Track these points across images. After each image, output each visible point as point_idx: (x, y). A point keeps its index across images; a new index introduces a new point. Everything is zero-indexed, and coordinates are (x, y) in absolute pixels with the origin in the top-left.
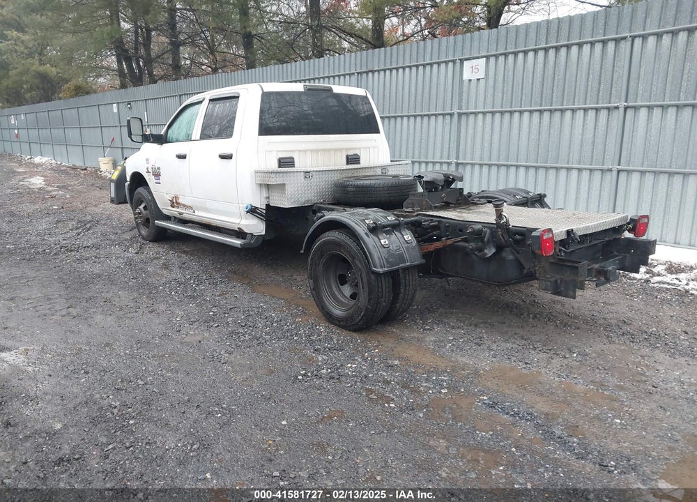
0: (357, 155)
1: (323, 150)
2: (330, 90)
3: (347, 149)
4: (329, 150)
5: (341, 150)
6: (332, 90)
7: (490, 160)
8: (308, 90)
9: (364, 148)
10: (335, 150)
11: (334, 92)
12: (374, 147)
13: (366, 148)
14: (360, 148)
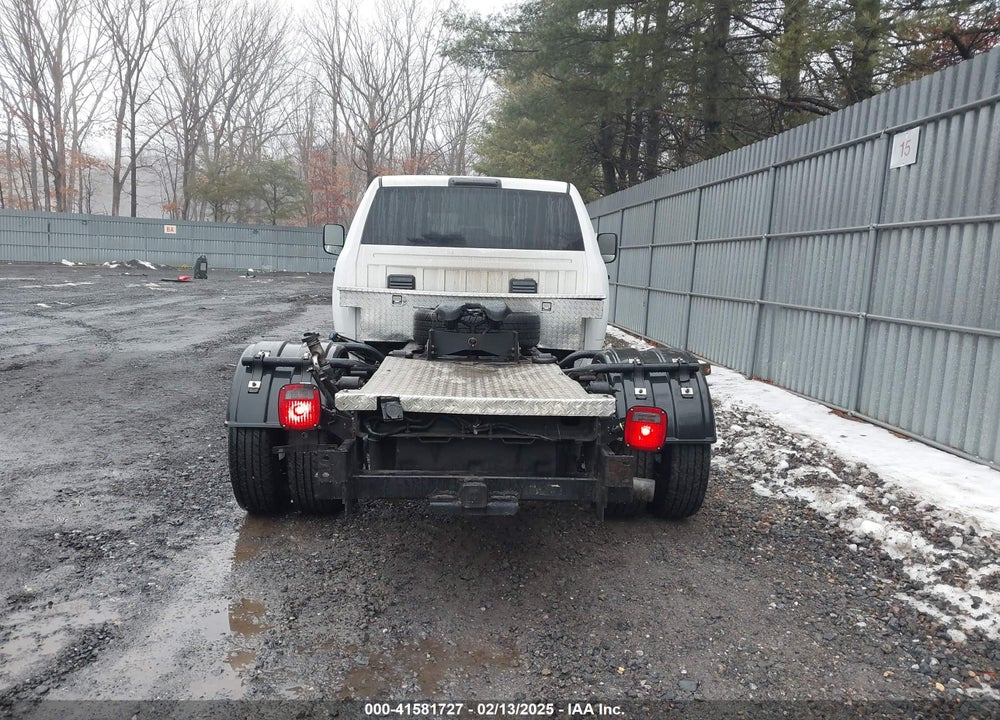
0: (532, 280)
1: (467, 270)
2: (497, 185)
3: (511, 271)
4: (478, 270)
5: (501, 271)
6: (500, 185)
7: (912, 315)
8: (455, 185)
9: (547, 271)
10: (490, 271)
11: (503, 187)
12: (567, 271)
13: (552, 271)
14: (538, 271)
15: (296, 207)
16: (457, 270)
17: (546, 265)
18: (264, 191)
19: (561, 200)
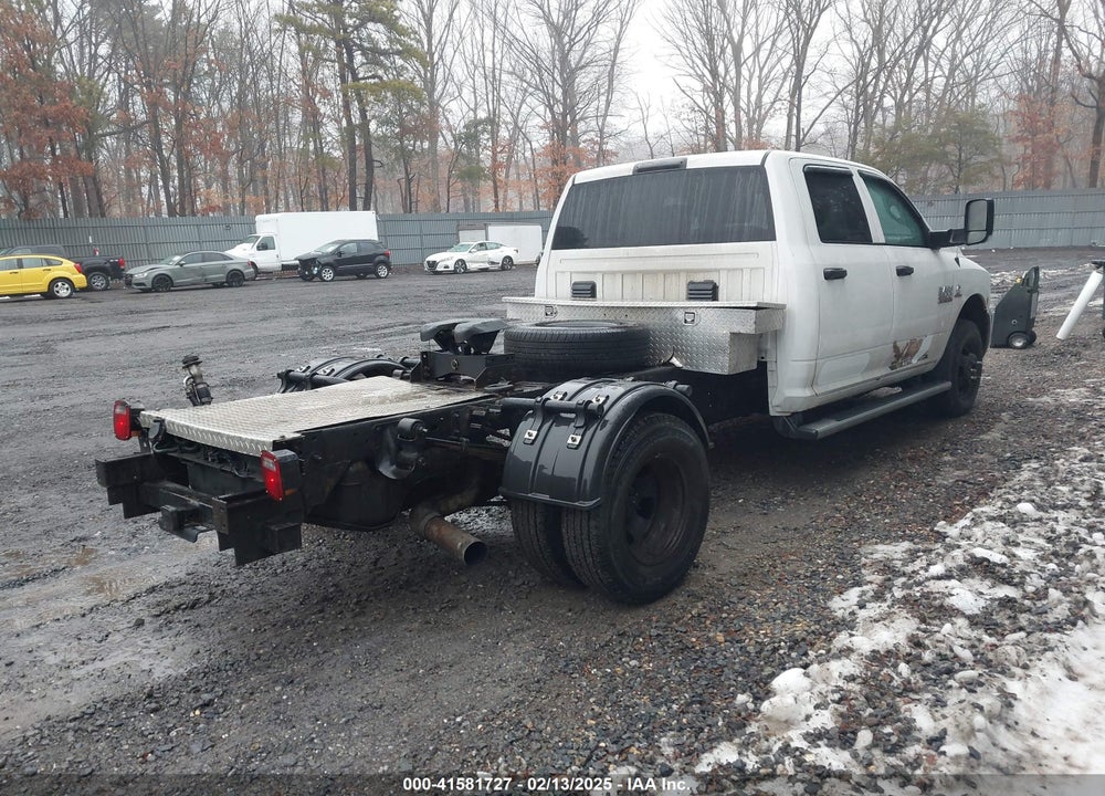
0: (712, 282)
1: (644, 273)
2: (682, 165)
3: (688, 272)
4: (654, 273)
5: (677, 272)
6: (688, 164)
8: (640, 171)
9: (729, 270)
10: (666, 273)
11: (688, 167)
12: (752, 269)
13: (734, 269)
14: (718, 271)
15: (987, 168)
16: (634, 273)
17: (727, 263)
18: (946, 154)
19: (752, 176)
